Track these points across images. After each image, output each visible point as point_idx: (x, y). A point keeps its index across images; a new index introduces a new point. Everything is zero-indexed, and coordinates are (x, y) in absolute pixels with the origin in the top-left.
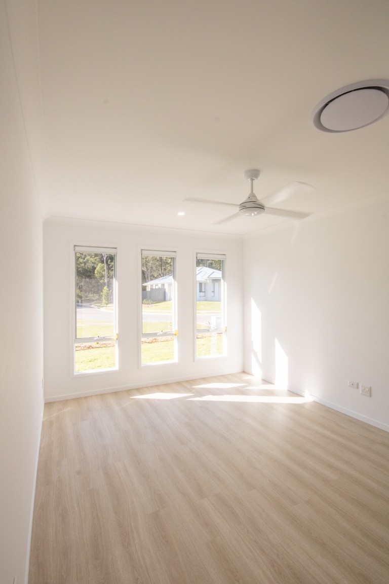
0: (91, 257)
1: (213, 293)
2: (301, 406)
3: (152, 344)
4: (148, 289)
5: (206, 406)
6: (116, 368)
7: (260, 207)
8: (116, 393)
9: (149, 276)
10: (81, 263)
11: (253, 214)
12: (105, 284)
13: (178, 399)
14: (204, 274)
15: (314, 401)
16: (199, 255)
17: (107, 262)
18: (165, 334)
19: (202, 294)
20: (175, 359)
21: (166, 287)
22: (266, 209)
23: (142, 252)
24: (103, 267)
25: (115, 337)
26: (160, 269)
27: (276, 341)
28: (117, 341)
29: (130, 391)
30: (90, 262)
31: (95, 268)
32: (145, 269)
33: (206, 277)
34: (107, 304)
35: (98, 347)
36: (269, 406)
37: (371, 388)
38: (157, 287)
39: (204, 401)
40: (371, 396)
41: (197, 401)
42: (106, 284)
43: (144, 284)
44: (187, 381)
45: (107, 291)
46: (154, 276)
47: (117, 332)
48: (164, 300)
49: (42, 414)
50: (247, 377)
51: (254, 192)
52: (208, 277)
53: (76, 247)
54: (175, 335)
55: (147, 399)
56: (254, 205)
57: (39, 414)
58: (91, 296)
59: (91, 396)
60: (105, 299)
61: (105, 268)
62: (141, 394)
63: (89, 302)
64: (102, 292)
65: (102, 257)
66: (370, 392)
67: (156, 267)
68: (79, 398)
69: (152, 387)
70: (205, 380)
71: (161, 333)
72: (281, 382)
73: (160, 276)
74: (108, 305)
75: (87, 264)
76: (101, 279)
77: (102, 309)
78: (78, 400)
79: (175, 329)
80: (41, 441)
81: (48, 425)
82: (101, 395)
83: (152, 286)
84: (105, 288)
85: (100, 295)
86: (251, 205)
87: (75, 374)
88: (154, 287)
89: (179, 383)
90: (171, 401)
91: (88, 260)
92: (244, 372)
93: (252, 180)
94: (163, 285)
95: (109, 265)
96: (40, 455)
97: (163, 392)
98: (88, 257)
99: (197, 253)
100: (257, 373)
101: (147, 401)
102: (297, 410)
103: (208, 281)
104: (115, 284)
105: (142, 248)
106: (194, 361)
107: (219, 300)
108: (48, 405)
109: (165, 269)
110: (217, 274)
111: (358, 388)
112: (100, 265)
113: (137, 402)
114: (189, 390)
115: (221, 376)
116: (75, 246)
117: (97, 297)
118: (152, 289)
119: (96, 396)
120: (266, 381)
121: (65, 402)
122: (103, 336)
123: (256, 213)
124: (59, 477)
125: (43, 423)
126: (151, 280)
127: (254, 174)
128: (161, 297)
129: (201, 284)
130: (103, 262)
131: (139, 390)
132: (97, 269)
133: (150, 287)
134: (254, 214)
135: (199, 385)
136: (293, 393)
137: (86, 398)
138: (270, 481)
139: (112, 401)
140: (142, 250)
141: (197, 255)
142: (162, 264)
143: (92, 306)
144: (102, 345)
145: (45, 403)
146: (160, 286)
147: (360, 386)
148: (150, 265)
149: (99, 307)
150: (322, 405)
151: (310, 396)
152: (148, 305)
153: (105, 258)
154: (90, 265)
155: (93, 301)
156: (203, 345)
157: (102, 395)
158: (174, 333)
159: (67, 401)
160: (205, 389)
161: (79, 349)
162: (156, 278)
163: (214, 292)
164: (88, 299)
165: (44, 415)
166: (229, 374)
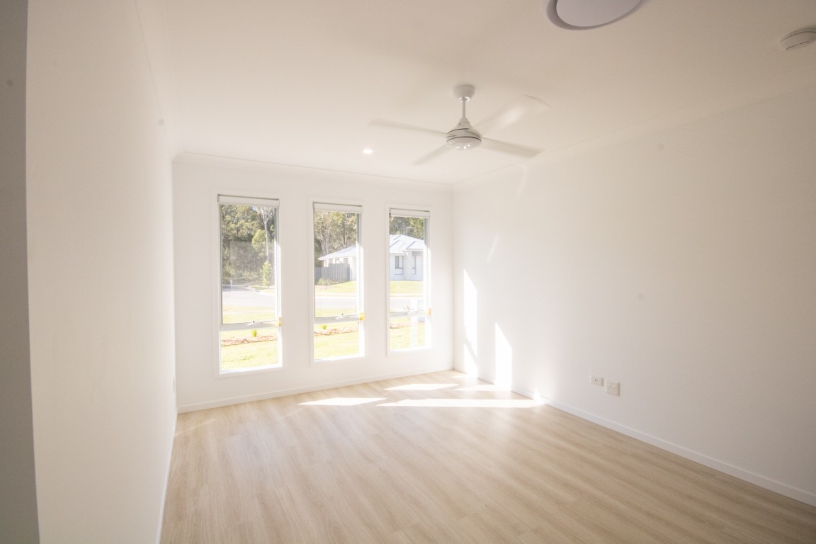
0: (246, 221)
1: (414, 270)
2: (529, 411)
3: (331, 336)
4: (326, 265)
5: (402, 414)
6: (280, 365)
7: (475, 137)
8: (278, 399)
9: (327, 247)
10: (232, 229)
11: (465, 148)
12: (265, 257)
13: (364, 405)
14: (401, 243)
15: (546, 405)
16: (393, 211)
17: (268, 229)
18: (347, 319)
19: (399, 271)
20: (361, 353)
21: (350, 262)
22: (482, 140)
23: (314, 206)
24: (263, 235)
25: (277, 323)
26: (342, 238)
27: (497, 327)
28: (280, 328)
29: (298, 396)
30: (244, 227)
31: (252, 236)
32: (320, 237)
33: (404, 248)
34: (269, 285)
35: (256, 341)
36: (487, 412)
37: (619, 384)
38: (338, 262)
39: (400, 407)
40: (619, 395)
41: (391, 407)
42: (268, 258)
43: (320, 259)
44: (377, 382)
45: (269, 267)
46: (333, 248)
47: (280, 315)
48: (348, 279)
49: (174, 428)
50: (457, 376)
51: (466, 116)
52: (407, 249)
53: (220, 197)
54: (361, 319)
55: (323, 406)
56: (466, 134)
57: (170, 428)
58: (246, 274)
59: (245, 404)
60: (266, 278)
61: (266, 236)
62: (315, 399)
63: (243, 283)
64: (262, 269)
65: (262, 221)
66: (618, 390)
67: (336, 235)
68: (227, 407)
69: (329, 390)
70: (402, 380)
71: (342, 317)
72: (504, 381)
73: (342, 247)
74: (270, 287)
75: (241, 230)
76: (261, 252)
77: (262, 292)
78: (225, 408)
79: (360, 311)
80: (172, 463)
81: (182, 443)
82: (258, 401)
83: (331, 260)
84: (266, 263)
85: (259, 274)
86: (462, 133)
87: (220, 373)
88: (334, 262)
89: (366, 385)
90: (356, 408)
91: (242, 225)
92: (453, 369)
93: (464, 100)
94: (346, 259)
95: (272, 232)
96: (170, 481)
97: (344, 396)
98: (242, 221)
99: (391, 209)
100: (471, 369)
101: (323, 408)
102: (523, 417)
103: (407, 253)
104: (277, 249)
105: (315, 201)
106: (386, 355)
107: (422, 280)
108: (183, 416)
109: (349, 238)
110: (419, 244)
111: (602, 385)
112: (259, 231)
113: (308, 410)
114: (380, 394)
115: (424, 375)
116: (219, 195)
117: (255, 276)
118: (331, 264)
119: (252, 403)
120: (483, 380)
121: (207, 412)
122: (261, 321)
123: (469, 145)
124: (196, 510)
125: (175, 440)
126: (330, 252)
127: (467, 91)
128: (342, 275)
129: (397, 258)
130: (262, 228)
131: (311, 394)
132: (255, 237)
133: (328, 263)
134: (467, 147)
135: (392, 386)
136: (519, 394)
137: (237, 405)
138: (486, 506)
139: (273, 409)
140: (314, 203)
141: (390, 211)
142: (344, 231)
143: (249, 288)
144: (261, 337)
145: (178, 414)
146: (342, 260)
147: (606, 381)
148: (329, 231)
149: (257, 289)
150: (556, 409)
151: (542, 397)
152: (326, 286)
153: (265, 223)
154: (244, 232)
155: (250, 281)
156: (400, 336)
157: (260, 402)
158: (359, 317)
159: (209, 410)
160: (401, 392)
161: (229, 343)
162: (337, 250)
163: (415, 268)
164: (244, 279)
165: (177, 429)
166: (434, 373)
